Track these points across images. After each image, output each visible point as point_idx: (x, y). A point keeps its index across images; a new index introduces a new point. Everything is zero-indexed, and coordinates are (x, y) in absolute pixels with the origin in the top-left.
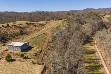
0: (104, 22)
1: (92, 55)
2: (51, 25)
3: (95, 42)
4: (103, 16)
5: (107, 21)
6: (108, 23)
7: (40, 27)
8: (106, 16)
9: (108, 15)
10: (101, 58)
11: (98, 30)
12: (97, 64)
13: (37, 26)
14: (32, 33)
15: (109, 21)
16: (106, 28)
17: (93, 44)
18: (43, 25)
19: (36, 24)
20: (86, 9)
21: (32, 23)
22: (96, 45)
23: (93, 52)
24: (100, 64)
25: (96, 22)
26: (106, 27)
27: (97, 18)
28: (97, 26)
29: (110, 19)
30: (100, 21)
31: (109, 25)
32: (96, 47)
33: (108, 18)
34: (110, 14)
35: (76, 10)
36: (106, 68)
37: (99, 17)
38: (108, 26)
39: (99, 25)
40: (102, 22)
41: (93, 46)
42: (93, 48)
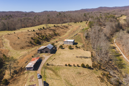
0: (120, 24)
1: (113, 50)
2: (73, 27)
3: (114, 41)
4: (120, 17)
5: (123, 23)
6: (125, 25)
7: (65, 29)
8: (122, 17)
9: (124, 16)
10: (120, 51)
11: (115, 32)
12: (118, 54)
13: (63, 28)
14: (62, 34)
15: (125, 23)
16: (123, 30)
17: (113, 43)
18: (67, 27)
19: (61, 27)
20: (99, 7)
21: (58, 26)
22: (115, 43)
23: (114, 48)
24: (120, 54)
25: (114, 24)
26: (123, 28)
27: (114, 20)
28: (115, 27)
29: (126, 21)
30: (117, 23)
31: (125, 26)
32: (116, 45)
33: (125, 20)
34: (126, 15)
35: (88, 9)
36: (124, 55)
37: (116, 19)
38: (124, 28)
39: (116, 26)
40: (119, 24)
41: (113, 44)
42: (113, 45)
